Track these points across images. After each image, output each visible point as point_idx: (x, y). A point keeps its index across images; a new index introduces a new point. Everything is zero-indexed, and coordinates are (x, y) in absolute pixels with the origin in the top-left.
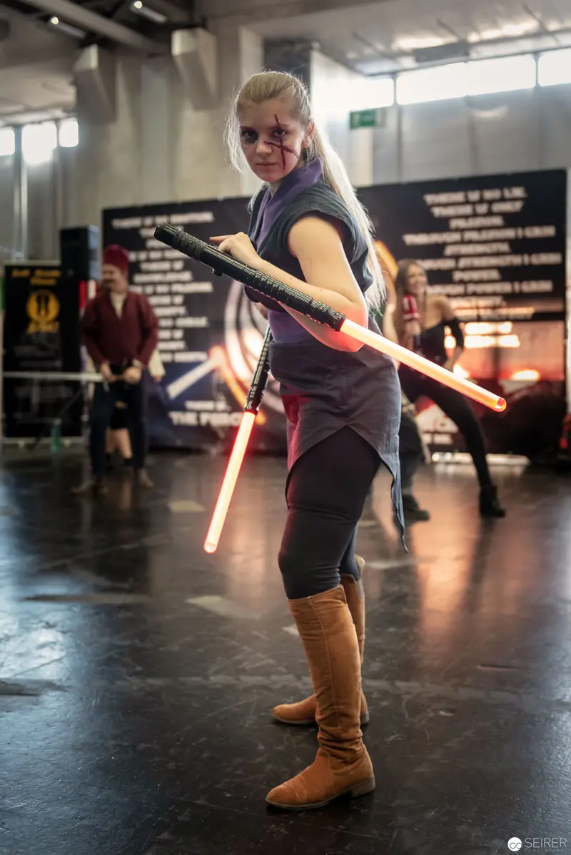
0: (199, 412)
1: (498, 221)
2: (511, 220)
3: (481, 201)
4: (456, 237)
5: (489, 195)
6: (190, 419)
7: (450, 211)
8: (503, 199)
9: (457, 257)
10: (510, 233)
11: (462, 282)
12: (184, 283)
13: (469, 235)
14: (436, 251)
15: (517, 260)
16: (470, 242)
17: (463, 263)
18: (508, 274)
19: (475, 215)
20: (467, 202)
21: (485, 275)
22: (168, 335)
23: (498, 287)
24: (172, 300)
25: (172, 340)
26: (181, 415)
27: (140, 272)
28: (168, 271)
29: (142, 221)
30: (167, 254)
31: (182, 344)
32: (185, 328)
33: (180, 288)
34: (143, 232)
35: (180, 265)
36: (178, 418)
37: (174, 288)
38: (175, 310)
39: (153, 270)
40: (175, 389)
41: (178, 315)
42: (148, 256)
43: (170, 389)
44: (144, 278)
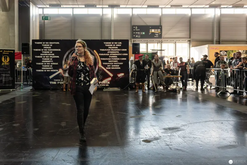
0: (57, 81)
1: (117, 48)
2: (119, 48)
3: (114, 44)
4: (110, 50)
5: (115, 43)
6: (55, 83)
7: (108, 45)
8: (118, 44)
9: (110, 53)
10: (119, 50)
11: (110, 58)
12: (53, 56)
13: (112, 50)
14: (106, 52)
15: (120, 54)
16: (112, 51)
17: (111, 55)
18: (119, 57)
19: (113, 46)
20: (111, 44)
21: (115, 57)
22: (49, 66)
23: (117, 59)
24: (50, 59)
25: (50, 67)
26: (52, 82)
27: (42, 53)
28: (49, 53)
29: (42, 43)
30: (49, 50)
31: (52, 68)
32: (53, 65)
33: (52, 57)
34: (43, 45)
35: (51, 52)
36: (52, 83)
37: (50, 57)
38: (51, 61)
39: (45, 53)
40: (51, 77)
41: (51, 62)
42: (44, 50)
43: (50, 77)
44: (43, 54)
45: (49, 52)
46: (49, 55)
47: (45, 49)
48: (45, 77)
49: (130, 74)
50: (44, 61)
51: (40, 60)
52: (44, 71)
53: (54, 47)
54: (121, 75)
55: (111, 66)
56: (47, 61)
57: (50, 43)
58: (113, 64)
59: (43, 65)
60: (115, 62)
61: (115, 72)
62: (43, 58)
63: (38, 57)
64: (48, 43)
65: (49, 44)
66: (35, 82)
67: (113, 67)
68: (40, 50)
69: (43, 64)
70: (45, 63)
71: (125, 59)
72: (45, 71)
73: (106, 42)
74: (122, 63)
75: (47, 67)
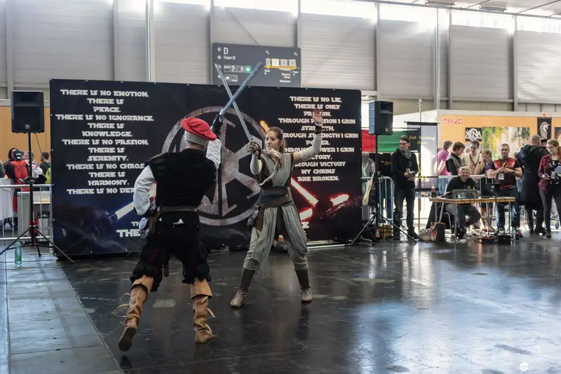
1: (328, 114)
2: (335, 114)
3: (320, 102)
4: (307, 121)
5: (323, 99)
6: (135, 233)
7: (303, 106)
8: (330, 103)
9: (307, 132)
10: (334, 121)
12: (126, 139)
14: (296, 128)
15: (338, 136)
17: (310, 136)
18: (333, 143)
20: (312, 102)
22: (113, 174)
23: (329, 150)
24: (116, 150)
25: (117, 178)
26: (126, 231)
27: (88, 129)
28: (112, 130)
29: (89, 93)
30: (111, 118)
31: (125, 182)
32: (126, 170)
33: (122, 142)
34: (90, 100)
35: (121, 126)
36: (124, 233)
37: (118, 142)
38: (119, 157)
39: (100, 128)
40: (121, 213)
41: (122, 161)
42: (94, 118)
43: (117, 213)
44: (91, 134)
45: (112, 126)
46: (112, 134)
47: (98, 113)
48: (98, 214)
49: (366, 196)
50: (95, 158)
51: (81, 154)
52: (95, 191)
53: (130, 106)
54: (340, 200)
55: (312, 172)
56: (105, 158)
57: (116, 93)
58: (316, 164)
59: (91, 171)
60: (323, 161)
61: (323, 191)
62: (91, 145)
63: (75, 142)
64: (108, 93)
65: (112, 97)
66: (64, 233)
67: (319, 175)
68: (80, 117)
69: (91, 167)
70: (100, 162)
71: (352, 150)
72: (100, 191)
73: (297, 96)
74: (344, 163)
75: (108, 179)
